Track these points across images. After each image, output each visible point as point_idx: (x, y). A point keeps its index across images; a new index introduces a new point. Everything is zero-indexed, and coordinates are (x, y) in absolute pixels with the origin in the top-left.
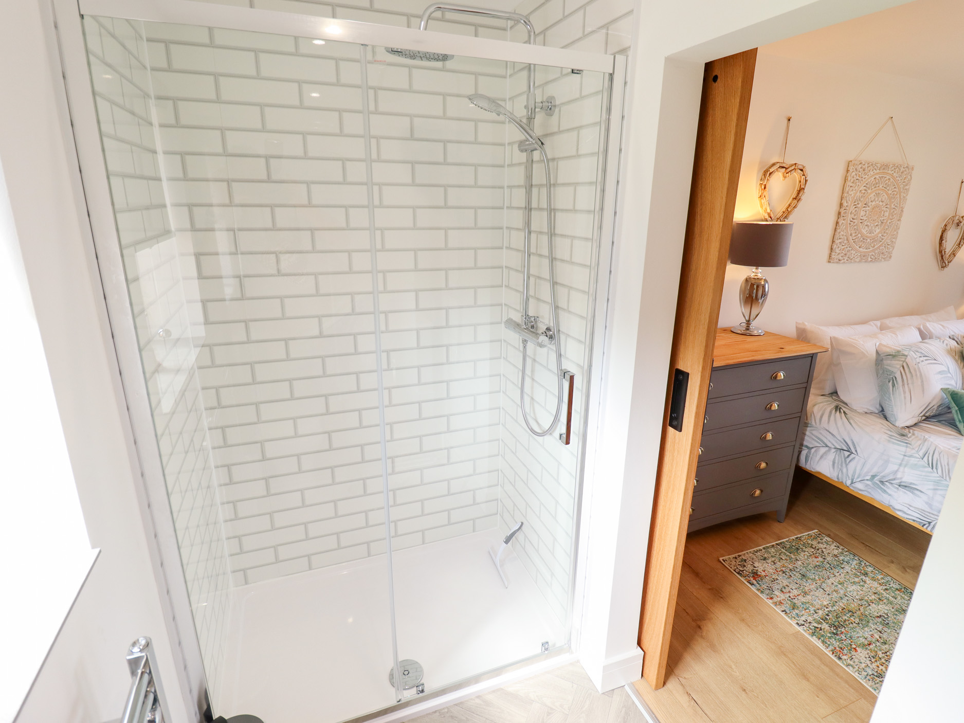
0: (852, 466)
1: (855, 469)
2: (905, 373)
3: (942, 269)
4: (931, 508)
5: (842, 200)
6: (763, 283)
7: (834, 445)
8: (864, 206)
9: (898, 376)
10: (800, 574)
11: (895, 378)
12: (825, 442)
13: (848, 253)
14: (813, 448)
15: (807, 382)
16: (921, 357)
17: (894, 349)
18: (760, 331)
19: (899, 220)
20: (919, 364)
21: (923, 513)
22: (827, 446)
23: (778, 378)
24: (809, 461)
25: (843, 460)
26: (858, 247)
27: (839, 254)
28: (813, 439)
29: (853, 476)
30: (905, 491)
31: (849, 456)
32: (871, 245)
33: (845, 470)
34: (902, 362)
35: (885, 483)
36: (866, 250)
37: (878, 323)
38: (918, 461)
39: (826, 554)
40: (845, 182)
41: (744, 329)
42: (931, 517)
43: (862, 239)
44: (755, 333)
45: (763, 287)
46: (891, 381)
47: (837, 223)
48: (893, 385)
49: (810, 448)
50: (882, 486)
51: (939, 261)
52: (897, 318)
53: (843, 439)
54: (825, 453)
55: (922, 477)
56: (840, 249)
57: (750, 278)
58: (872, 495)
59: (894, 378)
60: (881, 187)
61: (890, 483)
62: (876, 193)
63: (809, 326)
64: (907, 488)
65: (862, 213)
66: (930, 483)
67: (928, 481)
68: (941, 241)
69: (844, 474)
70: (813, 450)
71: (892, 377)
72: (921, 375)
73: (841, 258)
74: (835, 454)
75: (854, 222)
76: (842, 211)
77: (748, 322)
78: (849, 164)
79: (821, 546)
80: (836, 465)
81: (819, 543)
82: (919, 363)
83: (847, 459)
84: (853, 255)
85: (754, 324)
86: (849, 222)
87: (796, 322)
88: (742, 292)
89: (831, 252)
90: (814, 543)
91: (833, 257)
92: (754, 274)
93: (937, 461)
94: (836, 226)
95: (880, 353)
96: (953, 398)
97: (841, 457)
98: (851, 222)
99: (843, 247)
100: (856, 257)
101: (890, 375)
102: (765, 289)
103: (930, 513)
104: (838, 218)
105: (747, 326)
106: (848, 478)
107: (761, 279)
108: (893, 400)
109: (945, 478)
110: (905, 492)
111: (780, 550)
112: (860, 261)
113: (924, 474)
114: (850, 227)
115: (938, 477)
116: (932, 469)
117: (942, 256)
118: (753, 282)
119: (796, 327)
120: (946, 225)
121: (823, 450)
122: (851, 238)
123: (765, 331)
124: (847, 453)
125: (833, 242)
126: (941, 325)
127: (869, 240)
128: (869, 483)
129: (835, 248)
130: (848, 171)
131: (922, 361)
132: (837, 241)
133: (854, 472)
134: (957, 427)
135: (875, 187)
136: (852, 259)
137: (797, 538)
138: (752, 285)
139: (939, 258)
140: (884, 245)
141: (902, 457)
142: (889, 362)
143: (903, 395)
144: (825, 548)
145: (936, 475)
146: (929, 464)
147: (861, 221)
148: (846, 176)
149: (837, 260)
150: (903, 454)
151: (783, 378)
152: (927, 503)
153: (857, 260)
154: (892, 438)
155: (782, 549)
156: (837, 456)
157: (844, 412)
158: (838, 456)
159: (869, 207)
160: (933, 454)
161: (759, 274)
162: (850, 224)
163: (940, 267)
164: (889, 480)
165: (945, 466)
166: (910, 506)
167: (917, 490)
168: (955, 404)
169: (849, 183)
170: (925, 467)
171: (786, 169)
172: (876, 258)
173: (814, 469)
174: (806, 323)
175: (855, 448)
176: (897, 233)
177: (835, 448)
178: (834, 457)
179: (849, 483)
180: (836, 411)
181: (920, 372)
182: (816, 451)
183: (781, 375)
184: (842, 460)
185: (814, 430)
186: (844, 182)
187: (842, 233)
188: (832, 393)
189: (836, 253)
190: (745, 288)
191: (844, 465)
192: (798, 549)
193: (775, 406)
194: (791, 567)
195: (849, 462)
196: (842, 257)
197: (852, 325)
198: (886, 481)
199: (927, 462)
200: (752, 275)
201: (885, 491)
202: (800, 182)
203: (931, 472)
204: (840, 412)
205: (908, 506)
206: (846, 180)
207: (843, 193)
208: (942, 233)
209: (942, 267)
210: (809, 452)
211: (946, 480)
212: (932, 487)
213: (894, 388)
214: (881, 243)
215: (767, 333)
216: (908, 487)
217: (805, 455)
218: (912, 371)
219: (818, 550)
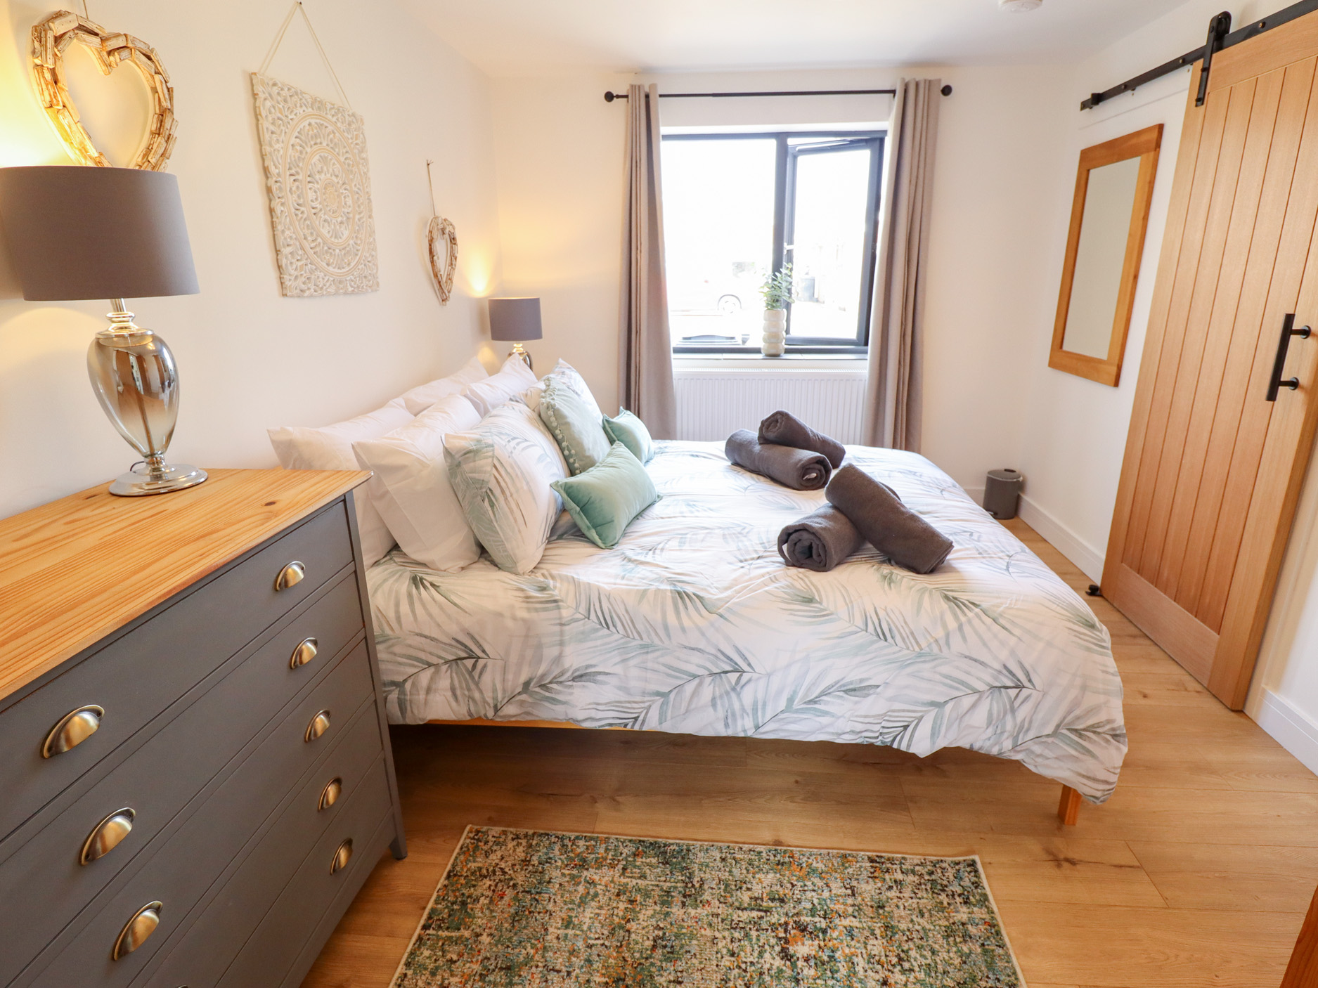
0: (487, 679)
1: (494, 685)
2: (501, 476)
3: (444, 303)
4: (629, 694)
5: (263, 160)
6: (151, 346)
7: (440, 657)
8: (309, 179)
9: (493, 485)
10: (501, 969)
11: (491, 490)
12: (424, 658)
13: (313, 277)
14: (405, 681)
15: (354, 560)
16: (509, 441)
17: (472, 440)
18: (194, 474)
19: (370, 217)
20: (513, 455)
21: (619, 706)
22: (430, 665)
23: (291, 583)
24: (409, 708)
25: (467, 677)
26: (325, 265)
27: (296, 277)
28: (400, 664)
29: (495, 699)
30: (583, 683)
31: (474, 666)
32: (343, 260)
33: (477, 695)
34: (491, 459)
35: (550, 686)
36: (339, 271)
37: (400, 400)
38: (584, 625)
39: (511, 872)
40: (258, 120)
41: (148, 479)
42: (634, 708)
43: (326, 248)
44: (183, 481)
45: (156, 357)
46: (486, 499)
47: (271, 211)
48: (492, 505)
49: (399, 685)
50: (547, 694)
51: (437, 291)
52: (421, 387)
53: (454, 639)
54: (432, 679)
55: (599, 648)
56: (294, 267)
57: (108, 337)
58: (537, 716)
59: (488, 491)
60: (324, 144)
61: (557, 683)
62: (320, 156)
63: (296, 432)
64: (583, 678)
65: (311, 195)
66: (613, 653)
67: (610, 652)
68: (433, 258)
69: (479, 703)
70: (408, 686)
71: (484, 490)
72: (522, 473)
73: (303, 287)
74: (449, 671)
75: (302, 212)
76: (271, 182)
77: (152, 458)
78: (251, 80)
79: (494, 858)
80: (458, 692)
81: (487, 855)
82: (512, 452)
83: (473, 673)
84: (321, 279)
85: (169, 460)
86: (293, 210)
87: (268, 431)
88: (99, 377)
89: (281, 273)
90: (480, 862)
91: (288, 283)
92: (114, 325)
93: (610, 613)
94: (272, 217)
95: (453, 454)
96: (568, 495)
97: (463, 675)
98: (297, 212)
99: (299, 264)
100: (328, 284)
101: (481, 488)
102: (164, 361)
103: (629, 702)
104: (270, 200)
105: (154, 470)
106: (487, 707)
107: (143, 336)
108: (500, 532)
109: (631, 636)
110: (584, 686)
111: (438, 938)
112: (336, 294)
113: (599, 642)
114: (299, 221)
115: (622, 638)
116: (608, 628)
117: (439, 282)
118: (121, 345)
119: (273, 442)
120: (431, 232)
121: (425, 677)
122: (305, 243)
123: (207, 470)
124: (469, 663)
125: (277, 252)
126: (487, 384)
127: (337, 251)
128: (524, 697)
129: (286, 265)
130: (255, 95)
131: (514, 448)
132: (286, 251)
133: (494, 690)
134: (588, 538)
135: (316, 144)
136: (322, 288)
137: (448, 877)
138: (122, 357)
139: (437, 287)
140: (362, 261)
141: (557, 628)
142: (472, 465)
143: (511, 517)
144: (502, 858)
145: (616, 636)
146: (601, 622)
147: (313, 211)
148: (255, 108)
149: (298, 291)
150: (558, 621)
151: (302, 576)
152: (620, 688)
153: (332, 290)
154: (532, 602)
155: (440, 933)
156: (454, 675)
157: (432, 585)
158: (457, 674)
159: (318, 183)
160: (600, 602)
161: (131, 324)
162: (296, 215)
163: (441, 301)
164: (555, 678)
165: (623, 615)
166: (598, 704)
167: (600, 673)
168: (574, 502)
169: (266, 124)
170: (597, 630)
171: (103, 40)
172: (358, 287)
173: (424, 720)
174: (290, 429)
175: (480, 646)
176: (374, 239)
177: (446, 662)
178: (449, 681)
179: (490, 714)
180: (417, 587)
181: (519, 468)
182: (413, 684)
183: (296, 572)
184: (466, 680)
185: (393, 645)
186: (254, 121)
187: (287, 233)
188: (389, 552)
189: (290, 275)
190: (105, 367)
191: (473, 686)
192: (464, 904)
193: (309, 649)
194: (476, 967)
195: (479, 677)
196: (304, 283)
197: (366, 413)
198: (550, 683)
199: (596, 621)
200: (112, 329)
201: (554, 699)
202: (155, 90)
203: (609, 635)
204: (425, 587)
205: (594, 706)
206: (257, 116)
207: (261, 145)
208: (430, 245)
209: (443, 300)
210: (402, 692)
211: (634, 639)
212: (618, 659)
213: (495, 509)
214: (358, 257)
215: (214, 474)
216: (586, 674)
217: (396, 700)
218: (509, 469)
219: (494, 872)
